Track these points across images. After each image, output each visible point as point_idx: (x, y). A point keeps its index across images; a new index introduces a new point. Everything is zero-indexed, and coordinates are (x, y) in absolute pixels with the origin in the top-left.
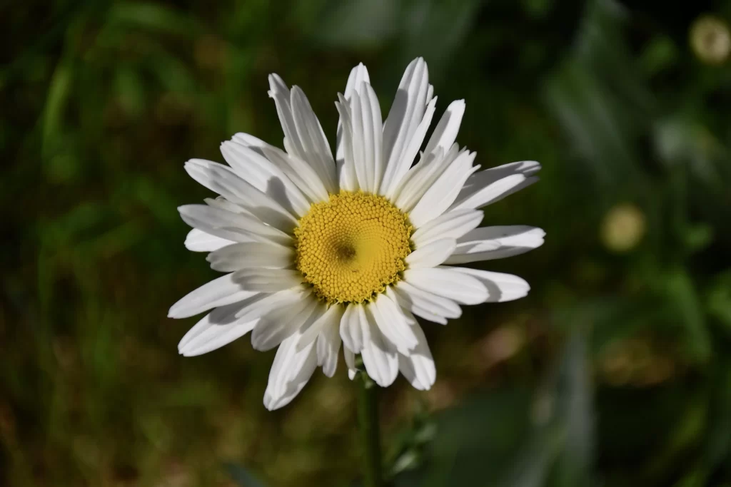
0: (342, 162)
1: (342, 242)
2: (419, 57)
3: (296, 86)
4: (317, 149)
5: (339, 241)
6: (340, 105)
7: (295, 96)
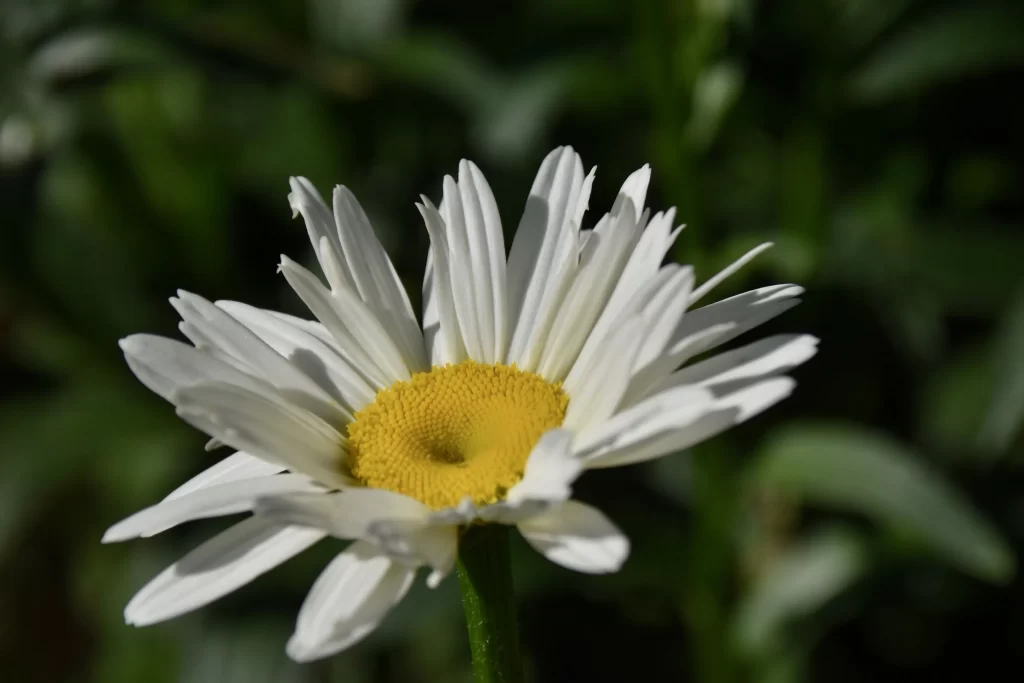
0: (436, 327)
1: (437, 438)
2: (564, 145)
3: (343, 186)
4: (386, 303)
5: (432, 438)
6: (425, 209)
7: (341, 202)
